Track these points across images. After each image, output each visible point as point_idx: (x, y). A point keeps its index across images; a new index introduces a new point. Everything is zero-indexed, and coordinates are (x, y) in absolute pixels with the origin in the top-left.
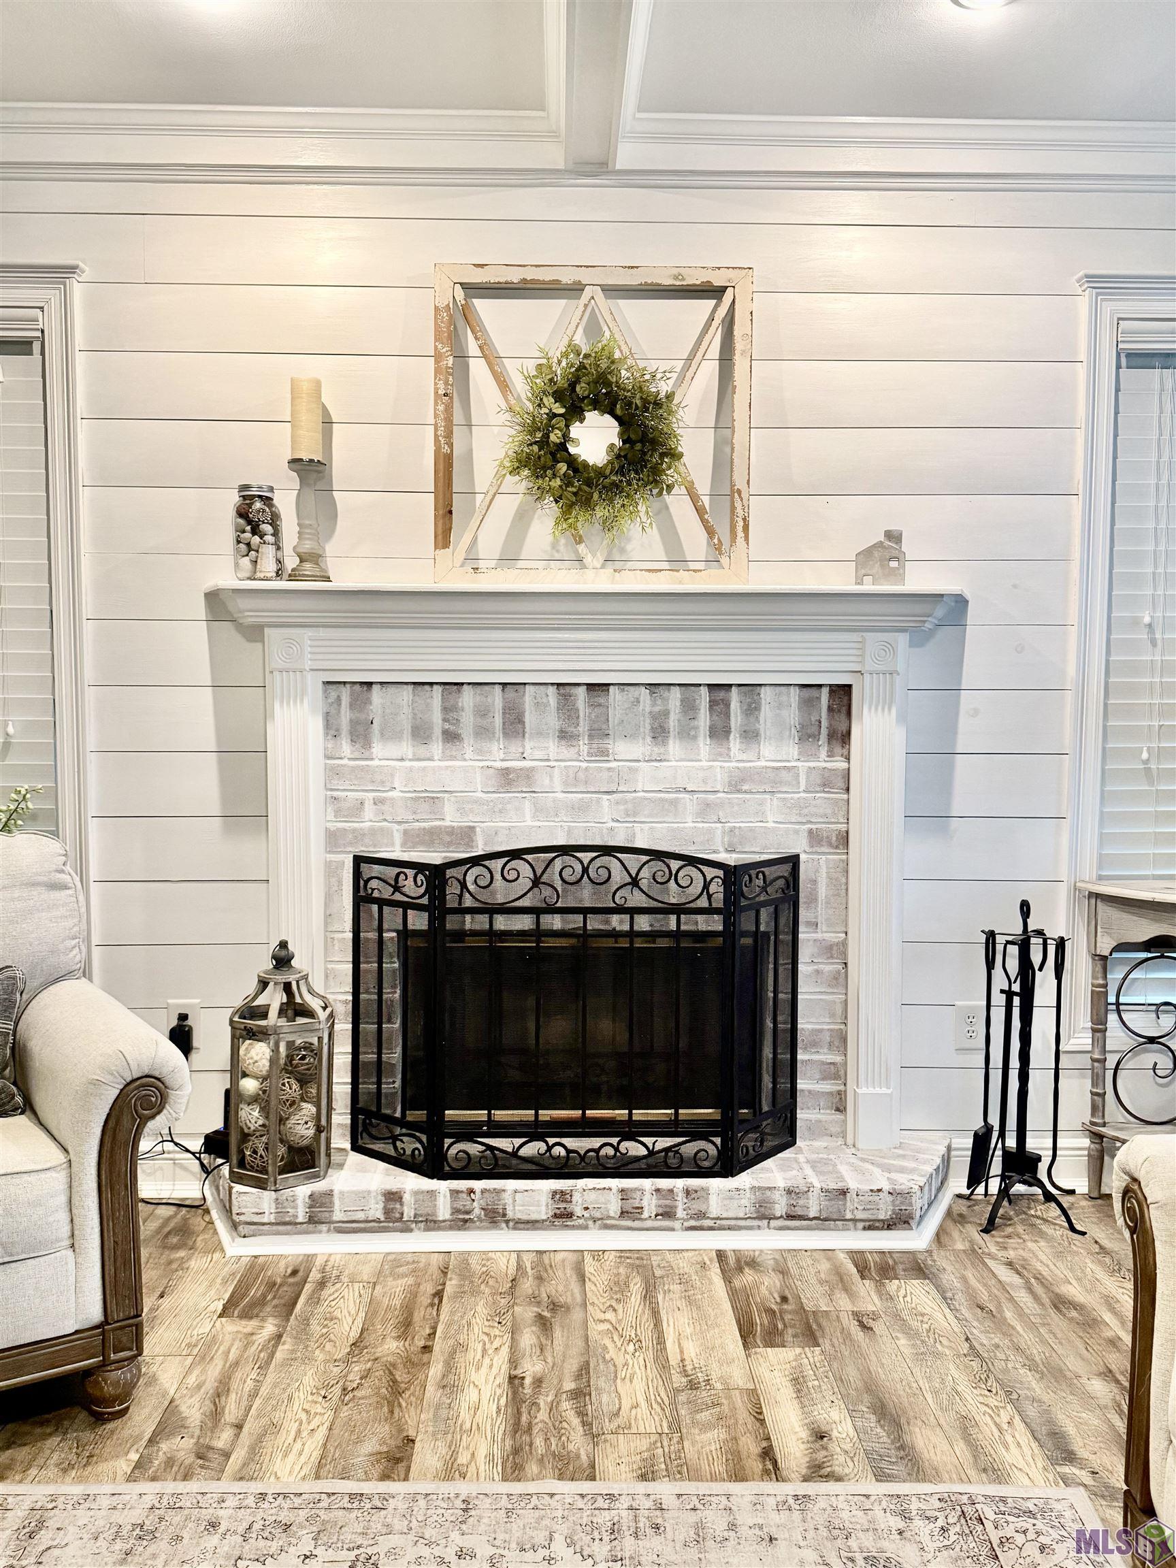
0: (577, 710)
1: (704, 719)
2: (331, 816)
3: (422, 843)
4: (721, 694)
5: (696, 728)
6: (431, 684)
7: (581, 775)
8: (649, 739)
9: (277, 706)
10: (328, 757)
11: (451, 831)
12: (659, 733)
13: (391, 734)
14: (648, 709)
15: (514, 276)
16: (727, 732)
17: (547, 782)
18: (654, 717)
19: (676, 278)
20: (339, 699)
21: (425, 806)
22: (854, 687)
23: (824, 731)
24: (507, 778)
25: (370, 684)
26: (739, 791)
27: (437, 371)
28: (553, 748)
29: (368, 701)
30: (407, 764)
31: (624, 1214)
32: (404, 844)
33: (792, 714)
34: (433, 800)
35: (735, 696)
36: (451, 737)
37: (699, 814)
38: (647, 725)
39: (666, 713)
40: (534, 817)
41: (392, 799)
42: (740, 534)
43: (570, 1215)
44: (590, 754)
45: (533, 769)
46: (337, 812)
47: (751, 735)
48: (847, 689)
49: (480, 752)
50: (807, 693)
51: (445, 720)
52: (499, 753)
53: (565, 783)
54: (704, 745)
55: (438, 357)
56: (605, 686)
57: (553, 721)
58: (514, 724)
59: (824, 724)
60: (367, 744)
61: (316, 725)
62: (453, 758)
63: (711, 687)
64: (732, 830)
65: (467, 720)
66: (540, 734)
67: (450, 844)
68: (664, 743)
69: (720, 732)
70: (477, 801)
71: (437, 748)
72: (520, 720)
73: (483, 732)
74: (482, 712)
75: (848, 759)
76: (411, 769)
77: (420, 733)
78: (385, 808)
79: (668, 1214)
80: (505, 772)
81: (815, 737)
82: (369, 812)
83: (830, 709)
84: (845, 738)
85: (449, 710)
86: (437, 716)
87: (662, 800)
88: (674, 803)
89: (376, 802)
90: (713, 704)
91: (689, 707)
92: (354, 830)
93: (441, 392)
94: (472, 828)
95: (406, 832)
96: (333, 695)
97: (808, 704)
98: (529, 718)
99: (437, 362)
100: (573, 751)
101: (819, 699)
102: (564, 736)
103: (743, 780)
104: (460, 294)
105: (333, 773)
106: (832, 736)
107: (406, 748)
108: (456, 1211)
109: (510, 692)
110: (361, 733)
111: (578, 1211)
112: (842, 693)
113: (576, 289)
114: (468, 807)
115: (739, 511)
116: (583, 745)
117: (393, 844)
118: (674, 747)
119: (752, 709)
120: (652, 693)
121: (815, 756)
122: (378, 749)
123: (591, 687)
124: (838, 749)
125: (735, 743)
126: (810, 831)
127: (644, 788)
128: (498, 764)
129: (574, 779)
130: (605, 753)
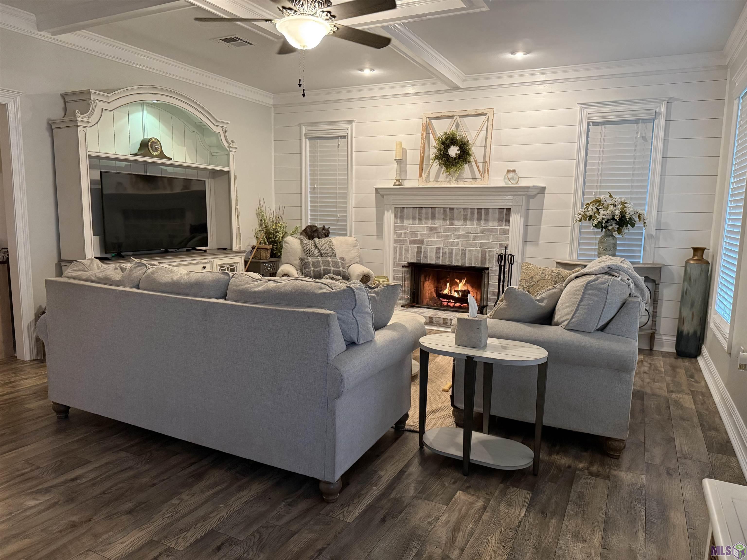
0: (447, 214)
1: (476, 216)
2: (395, 236)
3: (413, 243)
4: (480, 210)
6: (416, 208)
7: (447, 229)
8: (463, 221)
9: (385, 212)
11: (419, 240)
12: (465, 219)
13: (408, 218)
14: (463, 214)
15: (439, 115)
17: (440, 230)
18: (464, 215)
19: (475, 112)
20: (398, 211)
21: (414, 235)
24: (431, 229)
25: (404, 208)
26: (483, 234)
27: (422, 138)
28: (441, 222)
29: (403, 211)
30: (411, 225)
31: (444, 323)
32: (409, 243)
33: (497, 215)
34: (416, 234)
35: (483, 211)
36: (420, 219)
37: (473, 239)
38: (462, 218)
39: (467, 215)
40: (437, 238)
41: (407, 233)
42: (486, 172)
43: (432, 322)
44: (449, 224)
45: (437, 227)
46: (396, 236)
49: (426, 223)
50: (501, 210)
52: (430, 223)
53: (444, 231)
54: (475, 222)
55: (422, 135)
59: (504, 218)
60: (403, 221)
61: (393, 216)
62: (420, 224)
63: (477, 208)
64: (481, 243)
65: (424, 216)
67: (418, 243)
68: (466, 222)
70: (425, 234)
71: (417, 222)
72: (435, 216)
73: (427, 218)
74: (427, 214)
76: (412, 226)
77: (414, 218)
78: (406, 235)
80: (431, 227)
82: (403, 236)
84: (509, 221)
85: (420, 213)
87: (465, 235)
88: (468, 236)
91: (472, 213)
92: (400, 239)
93: (422, 142)
94: (424, 240)
96: (396, 210)
97: (501, 213)
98: (437, 215)
99: (422, 136)
100: (446, 223)
101: (503, 212)
102: (444, 219)
103: (484, 231)
104: (428, 120)
105: (396, 227)
109: (433, 210)
110: (402, 218)
112: (509, 210)
113: (453, 117)
114: (423, 235)
115: (487, 167)
116: (448, 222)
117: (407, 243)
118: (468, 223)
119: (487, 214)
120: (464, 210)
121: (502, 226)
123: (450, 208)
125: (483, 222)
126: (500, 244)
127: (461, 232)
128: (430, 226)
129: (446, 230)
130: (452, 224)
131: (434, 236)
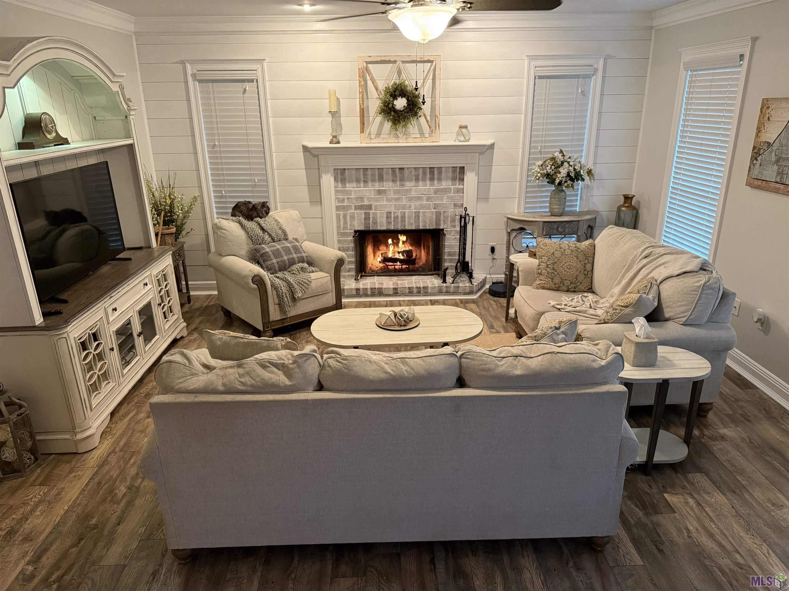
1: (428, 176)
3: (359, 209)
4: (432, 170)
5: (426, 178)
7: (398, 191)
9: (323, 175)
10: (335, 188)
11: (366, 206)
15: (379, 59)
16: (434, 179)
18: (415, 176)
19: (421, 58)
20: (338, 173)
21: (359, 199)
22: (465, 168)
23: (458, 178)
24: (380, 192)
25: (345, 169)
26: (437, 194)
27: (360, 85)
28: (390, 184)
29: (345, 173)
30: (355, 189)
31: (409, 292)
32: (354, 209)
33: (450, 174)
34: (362, 199)
37: (426, 200)
39: (419, 175)
40: (386, 202)
42: (437, 128)
43: (397, 293)
44: (400, 186)
45: (386, 190)
47: (440, 180)
48: (463, 167)
51: (364, 178)
52: (377, 186)
56: (403, 168)
57: (391, 177)
58: (381, 179)
59: (458, 176)
60: (345, 184)
61: (332, 179)
63: (430, 168)
64: (435, 204)
66: (387, 180)
67: (366, 209)
69: (432, 179)
72: (383, 178)
74: (373, 175)
75: (463, 185)
78: (350, 200)
79: (419, 292)
80: (379, 190)
81: (456, 180)
82: (346, 201)
83: (459, 173)
84: (463, 180)
85: (365, 175)
86: (362, 177)
87: (418, 197)
88: (421, 197)
89: (348, 198)
90: (430, 172)
91: (424, 173)
92: (343, 206)
93: (361, 91)
94: (371, 205)
95: (355, 206)
96: (336, 172)
97: (454, 172)
98: (385, 177)
99: (359, 83)
100: (396, 185)
102: (394, 181)
103: (437, 191)
104: (365, 65)
106: (460, 180)
107: (354, 184)
108: (372, 292)
111: (399, 292)
112: (462, 169)
113: (395, 62)
115: (437, 122)
116: (398, 183)
117: (352, 209)
119: (440, 174)
122: (347, 185)
124: (461, 183)
126: (454, 203)
127: (413, 194)
128: (377, 189)
129: (396, 192)
130: (403, 185)
131: (383, 200)
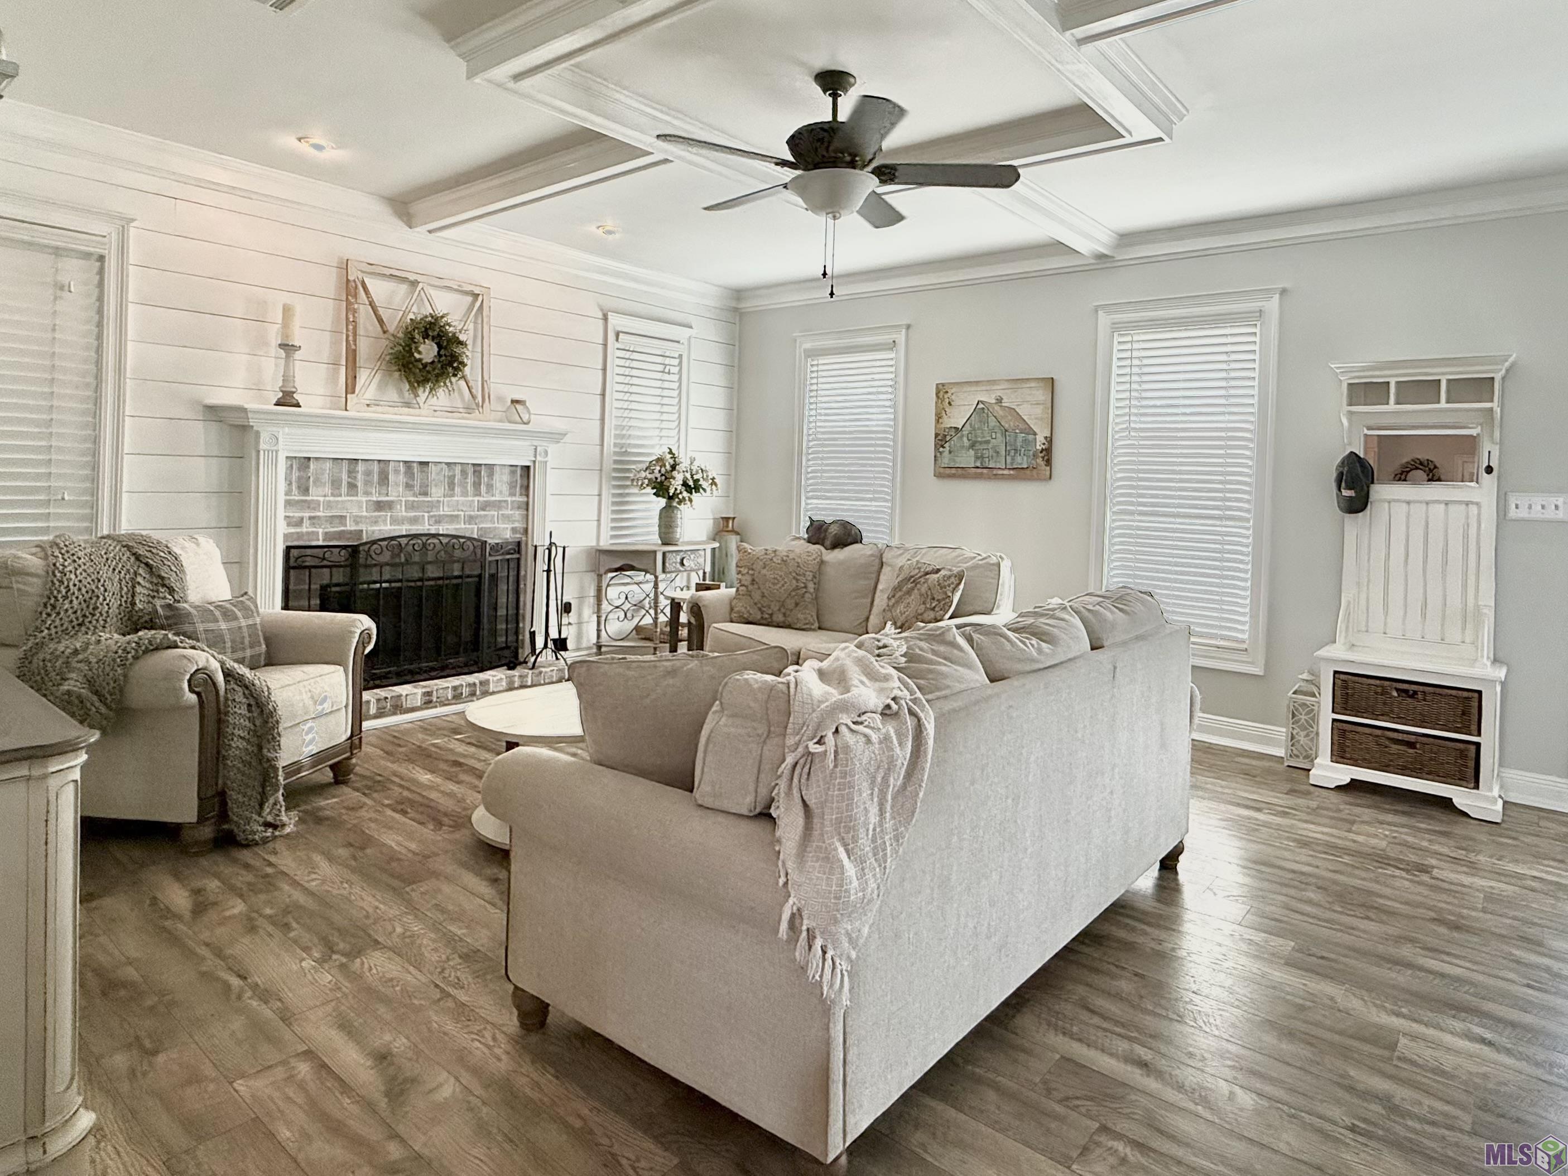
0: (414, 474)
1: (470, 479)
2: (288, 526)
4: (478, 468)
5: (467, 483)
6: (342, 459)
8: (447, 487)
10: (286, 495)
11: (350, 532)
12: (451, 484)
13: (320, 483)
14: (446, 474)
16: (480, 484)
17: (398, 507)
18: (449, 477)
20: (293, 466)
23: (519, 485)
24: (379, 506)
25: (309, 459)
26: (484, 510)
28: (401, 489)
29: (308, 467)
33: (506, 478)
34: (341, 517)
35: (484, 469)
36: (351, 485)
38: (446, 482)
39: (454, 476)
40: (392, 525)
41: (319, 516)
45: (392, 502)
47: (490, 485)
48: (529, 468)
49: (366, 493)
50: (513, 469)
51: (349, 477)
52: (375, 493)
53: (407, 507)
54: (470, 490)
56: (427, 463)
57: (402, 479)
58: (384, 481)
61: (282, 478)
62: (352, 496)
63: (474, 465)
65: (360, 477)
66: (396, 484)
68: (453, 489)
69: (477, 484)
70: (363, 517)
71: (344, 491)
72: (386, 479)
73: (368, 483)
74: (368, 473)
75: (528, 496)
76: (330, 501)
77: (335, 483)
78: (315, 521)
80: (378, 503)
81: (516, 487)
82: (306, 523)
83: (522, 477)
84: (527, 487)
85: (351, 473)
86: (345, 476)
87: (451, 515)
89: (310, 518)
90: (474, 472)
91: (464, 473)
92: (298, 533)
94: (361, 530)
95: (326, 532)
96: (289, 463)
97: (513, 473)
98: (391, 477)
101: (517, 472)
102: (408, 485)
103: (486, 506)
105: (289, 503)
106: (522, 486)
107: (327, 490)
109: (382, 465)
110: (304, 483)
114: (359, 520)
118: (457, 490)
119: (491, 475)
120: (448, 466)
121: (516, 495)
122: (312, 491)
123: (419, 463)
124: (524, 492)
125: (483, 489)
128: (375, 499)
130: (426, 493)
